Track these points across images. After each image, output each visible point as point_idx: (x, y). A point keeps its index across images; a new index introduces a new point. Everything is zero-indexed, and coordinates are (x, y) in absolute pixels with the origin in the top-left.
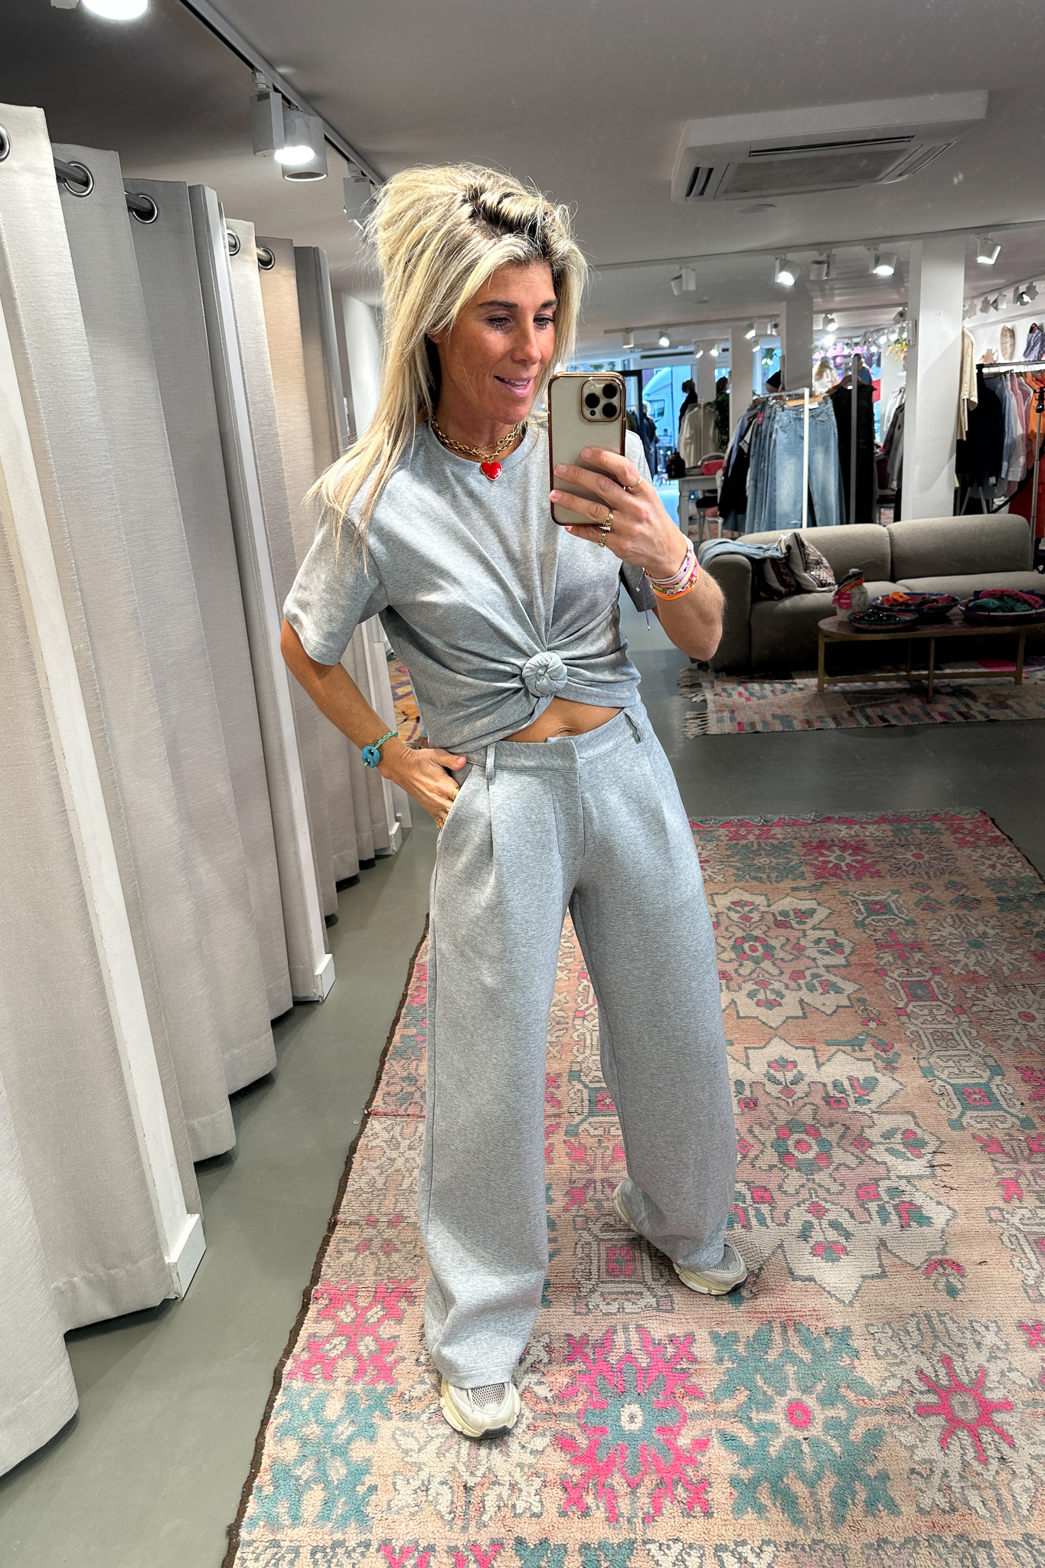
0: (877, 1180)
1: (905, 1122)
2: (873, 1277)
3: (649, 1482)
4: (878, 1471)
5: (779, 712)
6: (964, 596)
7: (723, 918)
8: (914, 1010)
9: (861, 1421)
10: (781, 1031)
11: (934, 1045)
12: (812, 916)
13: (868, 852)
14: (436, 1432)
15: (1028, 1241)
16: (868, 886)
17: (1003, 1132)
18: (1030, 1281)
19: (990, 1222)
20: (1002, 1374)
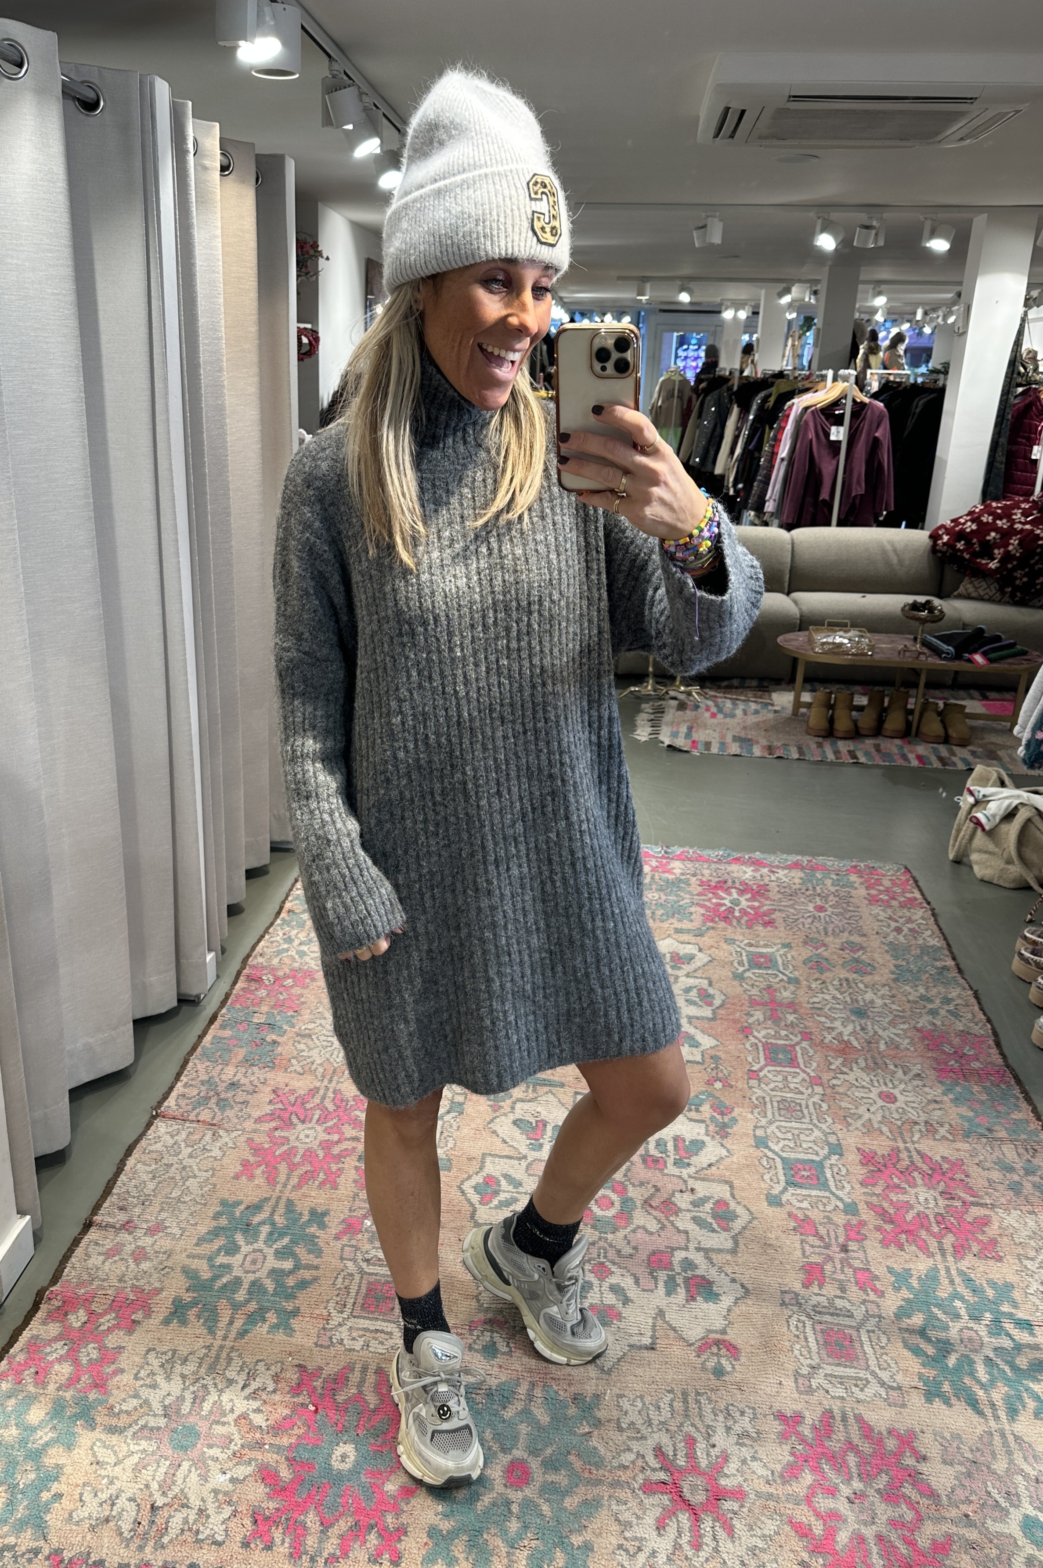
0: (673, 1249)
1: (720, 1192)
2: (640, 1347)
3: (343, 1524)
4: (584, 1542)
8: (768, 1075)
9: (581, 1490)
11: (776, 1114)
12: (689, 962)
13: (768, 899)
15: (814, 1329)
16: (758, 936)
17: (822, 1214)
18: (805, 1371)
19: (781, 1305)
20: (744, 1462)
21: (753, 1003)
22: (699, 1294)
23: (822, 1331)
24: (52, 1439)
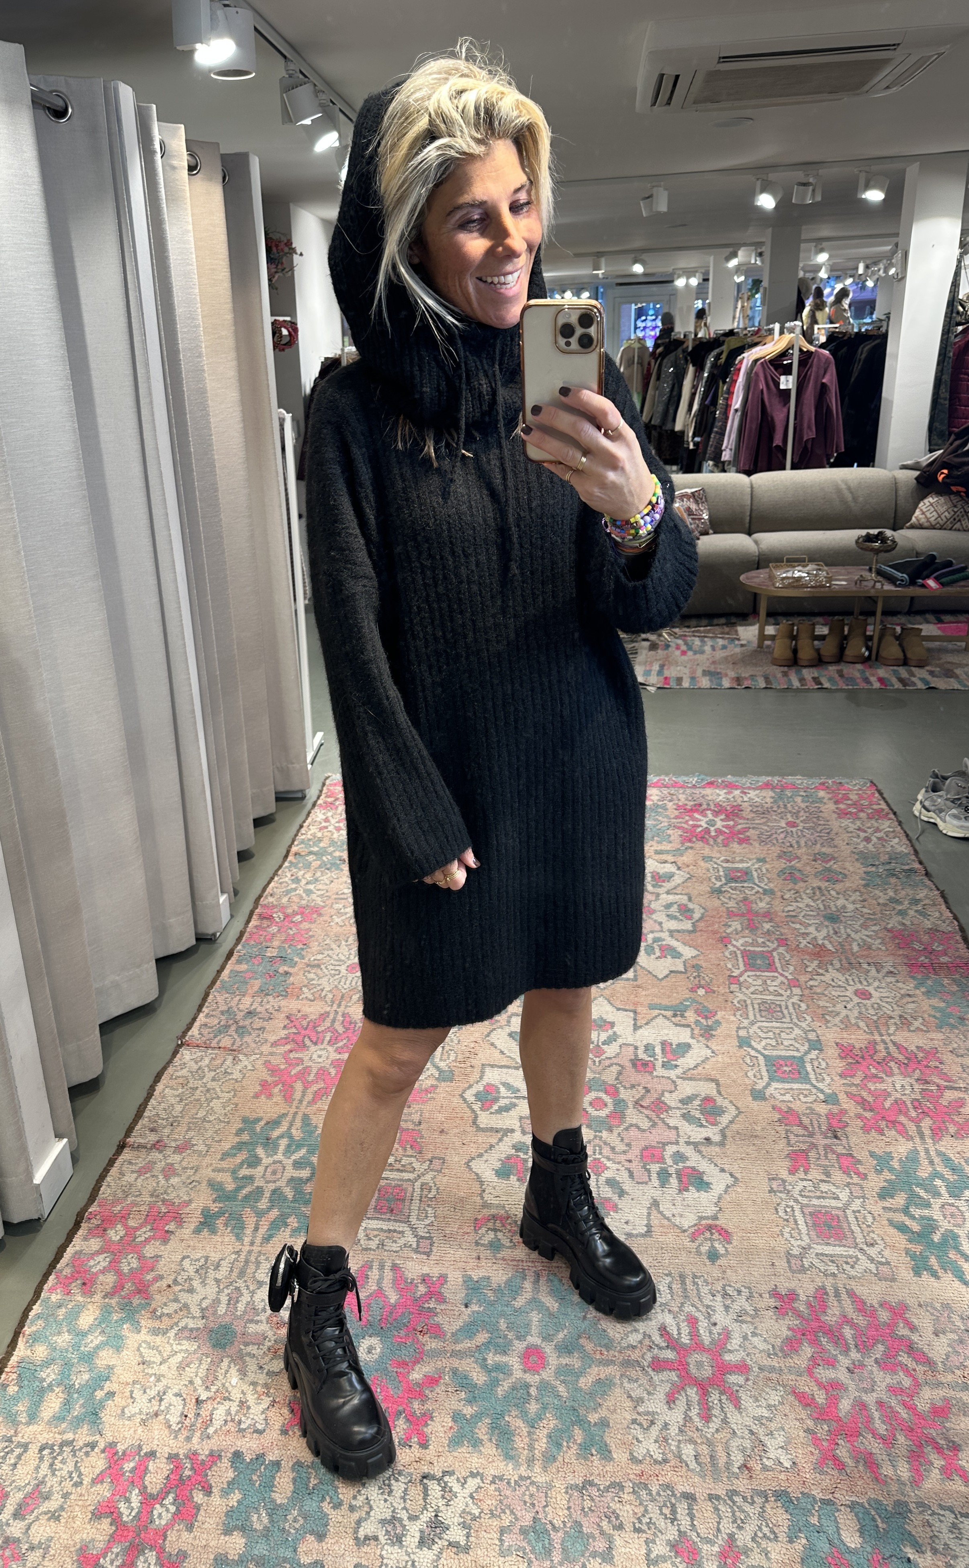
0: (665, 1144)
1: (707, 1089)
4: (600, 1418)
8: (748, 979)
9: (593, 1370)
10: (607, 992)
11: (758, 1015)
12: (668, 881)
13: (741, 818)
15: (803, 1212)
16: (733, 852)
17: (805, 1106)
18: (796, 1251)
19: (770, 1192)
20: (745, 1338)
21: (731, 914)
22: (692, 1184)
23: (811, 1214)
24: (102, 1343)
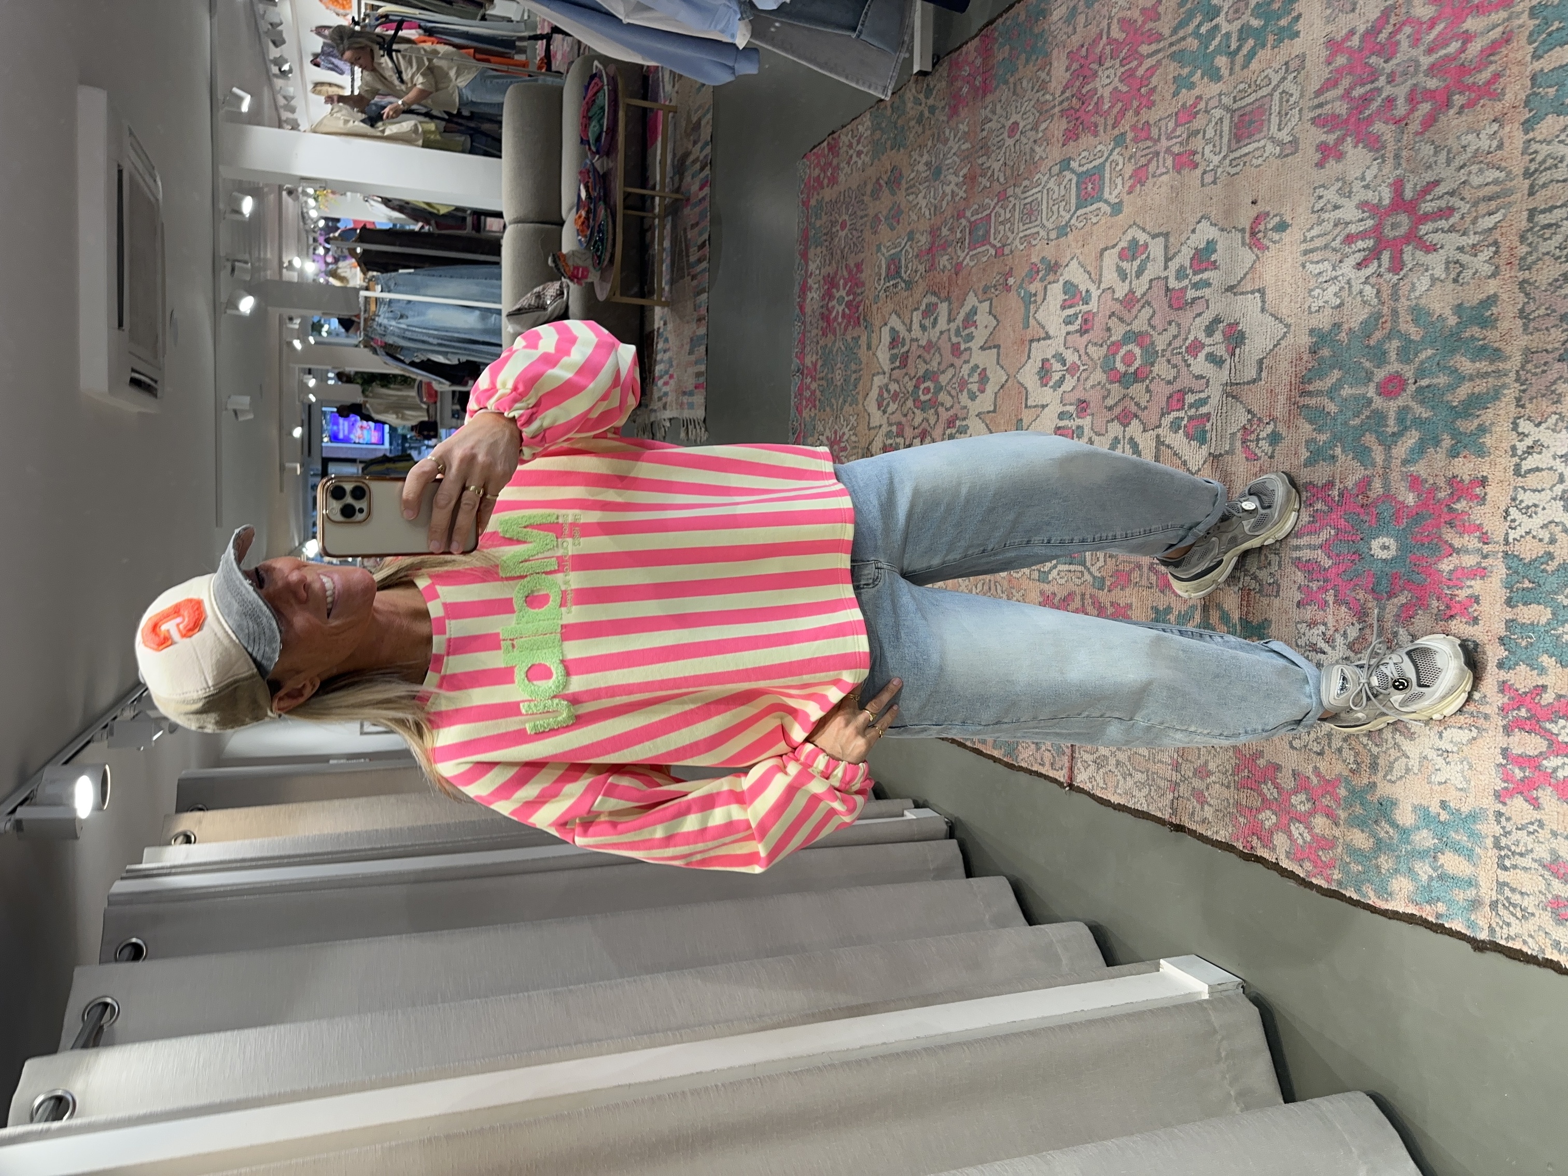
0: (1168, 289)
1: (1111, 258)
2: (1263, 302)
3: (1450, 535)
4: (1454, 314)
5: (687, 347)
6: (583, 156)
7: (894, 419)
8: (999, 239)
9: (1403, 327)
10: (1012, 371)
11: (1035, 224)
12: (898, 332)
13: (836, 273)
14: (1390, 740)
15: (1237, 148)
16: (870, 274)
17: (1127, 165)
18: (1276, 150)
19: (1216, 184)
20: (1366, 187)
21: (932, 267)
22: (1209, 258)
23: (1238, 142)
24: (1387, 822)
